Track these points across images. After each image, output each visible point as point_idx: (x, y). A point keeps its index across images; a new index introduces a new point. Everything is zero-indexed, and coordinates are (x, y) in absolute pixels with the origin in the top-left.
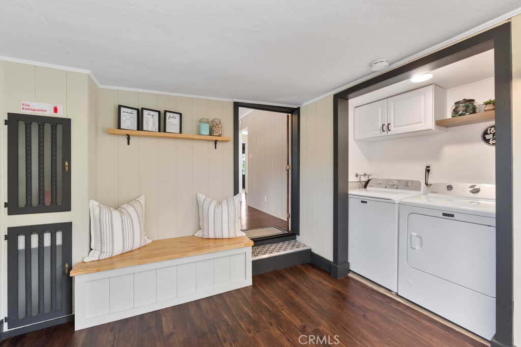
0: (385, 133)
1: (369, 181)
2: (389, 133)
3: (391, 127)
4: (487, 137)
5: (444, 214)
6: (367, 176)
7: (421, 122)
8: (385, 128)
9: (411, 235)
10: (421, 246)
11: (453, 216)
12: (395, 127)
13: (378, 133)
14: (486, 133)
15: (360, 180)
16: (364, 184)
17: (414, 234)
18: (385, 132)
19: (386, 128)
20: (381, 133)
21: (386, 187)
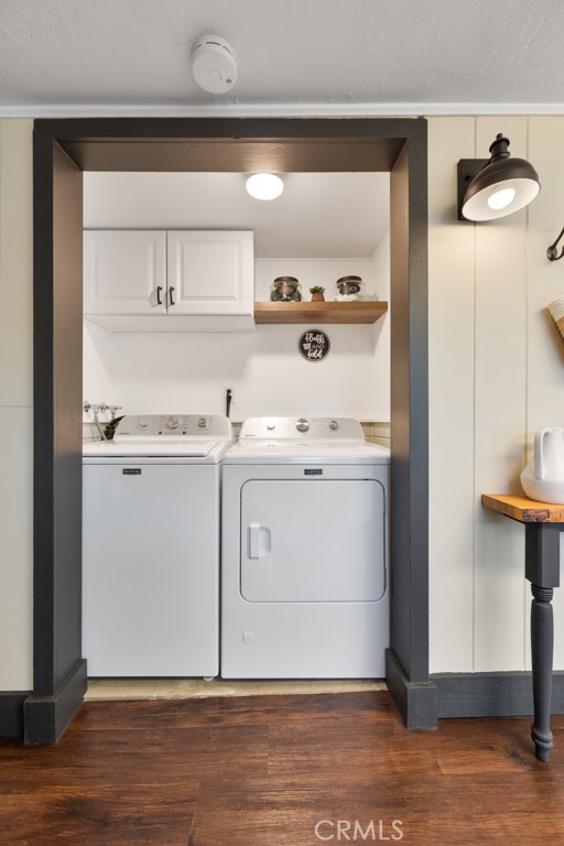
0: (162, 309)
1: (116, 422)
2: (171, 308)
3: (177, 296)
4: (307, 346)
5: (307, 472)
6: (108, 412)
7: (232, 298)
8: (163, 294)
9: (249, 529)
10: (269, 547)
11: (319, 472)
12: (183, 297)
13: (146, 306)
14: (303, 341)
15: (96, 418)
16: (103, 428)
17: (255, 526)
18: (163, 305)
19: (163, 296)
20: (154, 306)
21: (160, 433)
